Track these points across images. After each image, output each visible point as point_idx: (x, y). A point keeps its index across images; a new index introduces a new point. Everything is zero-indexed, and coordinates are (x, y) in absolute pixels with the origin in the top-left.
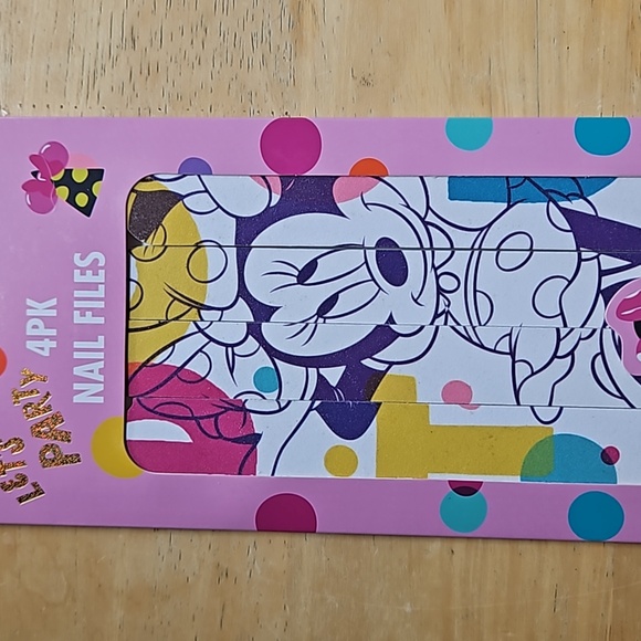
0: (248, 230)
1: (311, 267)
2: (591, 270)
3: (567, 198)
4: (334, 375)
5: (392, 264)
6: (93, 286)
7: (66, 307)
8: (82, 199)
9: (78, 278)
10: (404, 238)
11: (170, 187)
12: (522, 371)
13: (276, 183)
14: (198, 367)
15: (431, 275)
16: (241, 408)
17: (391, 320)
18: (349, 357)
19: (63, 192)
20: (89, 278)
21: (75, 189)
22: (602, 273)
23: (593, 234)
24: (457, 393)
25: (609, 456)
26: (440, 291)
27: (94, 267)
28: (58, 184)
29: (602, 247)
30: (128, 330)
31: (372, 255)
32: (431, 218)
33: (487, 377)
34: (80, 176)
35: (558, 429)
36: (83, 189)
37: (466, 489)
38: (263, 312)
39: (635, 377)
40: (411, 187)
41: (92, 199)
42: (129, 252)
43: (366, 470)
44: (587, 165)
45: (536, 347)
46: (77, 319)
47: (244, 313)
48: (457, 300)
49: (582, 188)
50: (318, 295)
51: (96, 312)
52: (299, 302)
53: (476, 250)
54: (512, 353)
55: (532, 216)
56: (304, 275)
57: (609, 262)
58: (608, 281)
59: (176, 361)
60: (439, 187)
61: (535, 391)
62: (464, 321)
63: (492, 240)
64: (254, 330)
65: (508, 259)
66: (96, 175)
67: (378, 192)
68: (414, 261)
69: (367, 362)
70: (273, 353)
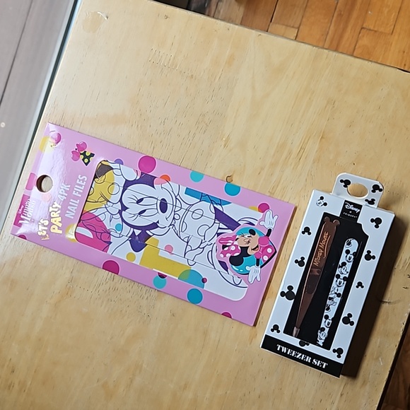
0: (128, 184)
1: (142, 200)
2: (216, 226)
3: (216, 204)
4: (137, 232)
5: (163, 206)
6: (81, 186)
7: (72, 189)
8: (86, 160)
9: (78, 182)
10: (169, 201)
11: (111, 165)
12: (189, 248)
13: (140, 174)
14: (102, 218)
15: (173, 212)
16: (109, 233)
17: (158, 222)
18: (143, 229)
19: (82, 157)
20: (81, 183)
21: (85, 157)
22: (219, 228)
23: (220, 216)
24: (169, 249)
25: (204, 281)
26: (174, 218)
27: (83, 180)
28: (81, 154)
29: (221, 221)
30: (86, 201)
31: (159, 202)
32: (178, 197)
33: (179, 247)
34: (88, 154)
35: (192, 268)
36: (88, 158)
37: (162, 276)
38: (124, 208)
39: (219, 261)
40: (175, 186)
41: (89, 161)
42: (94, 179)
43: (137, 262)
44: (225, 197)
45: (194, 243)
46: (74, 193)
47: (119, 207)
48: (178, 222)
49: (221, 203)
50: (140, 208)
51: (79, 193)
52: (134, 208)
53: (187, 210)
54: (188, 243)
55: (205, 205)
56: (139, 201)
57: (222, 226)
58: (220, 231)
59: (96, 214)
60: (183, 189)
61: (190, 255)
62: (178, 229)
63: (192, 209)
64: (120, 212)
65: (195, 216)
66: (92, 155)
67: (166, 185)
68: (170, 208)
69: (148, 232)
70: (123, 220)
